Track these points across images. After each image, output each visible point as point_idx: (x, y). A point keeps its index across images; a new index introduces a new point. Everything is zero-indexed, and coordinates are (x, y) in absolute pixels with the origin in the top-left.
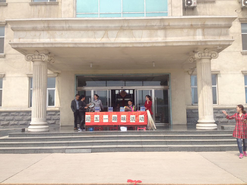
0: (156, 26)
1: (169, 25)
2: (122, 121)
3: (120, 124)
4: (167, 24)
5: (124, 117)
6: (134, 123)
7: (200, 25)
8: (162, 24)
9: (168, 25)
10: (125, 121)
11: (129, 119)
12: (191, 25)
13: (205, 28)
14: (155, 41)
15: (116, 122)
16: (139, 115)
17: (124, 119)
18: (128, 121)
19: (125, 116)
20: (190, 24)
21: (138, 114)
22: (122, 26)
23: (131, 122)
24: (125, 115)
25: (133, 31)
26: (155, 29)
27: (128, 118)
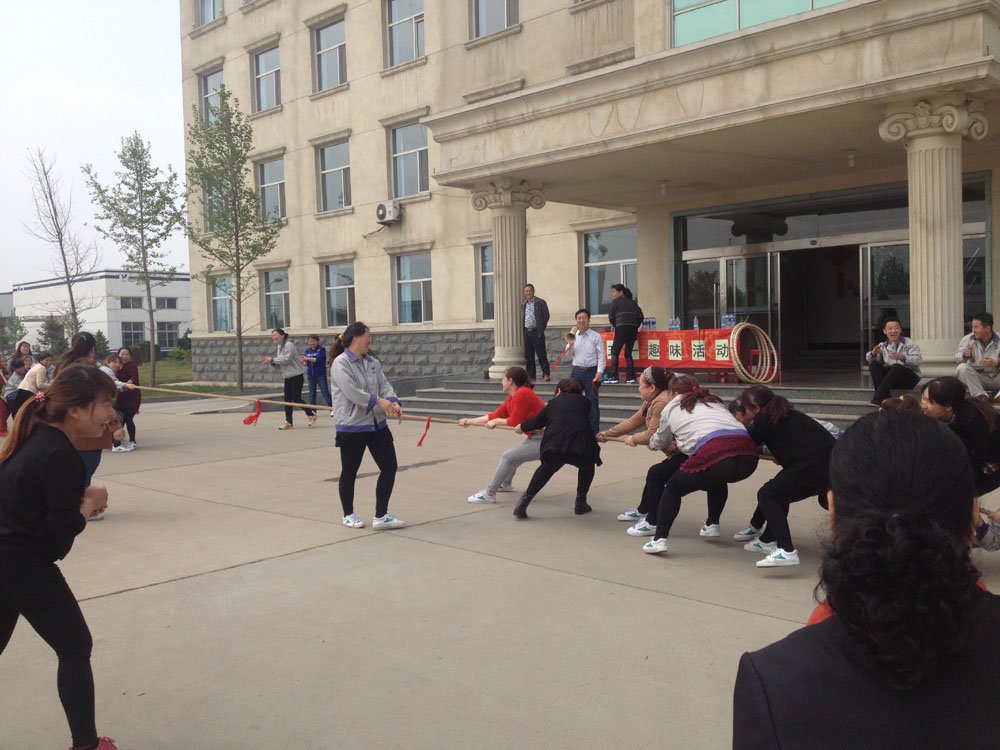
0: (734, 61)
1: (772, 50)
2: (672, 357)
3: (669, 366)
4: (764, 47)
5: (677, 346)
6: (702, 362)
7: (870, 27)
8: (753, 51)
9: (770, 51)
10: (680, 358)
11: (690, 352)
12: (842, 34)
13: (892, 33)
14: (739, 107)
15: (658, 358)
16: (714, 340)
17: (677, 351)
18: (687, 356)
19: (679, 343)
20: (838, 31)
21: (711, 337)
22: (647, 83)
23: (695, 358)
24: (678, 339)
25: (680, 89)
26: (733, 71)
27: (687, 349)
